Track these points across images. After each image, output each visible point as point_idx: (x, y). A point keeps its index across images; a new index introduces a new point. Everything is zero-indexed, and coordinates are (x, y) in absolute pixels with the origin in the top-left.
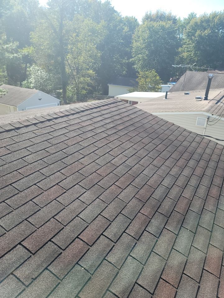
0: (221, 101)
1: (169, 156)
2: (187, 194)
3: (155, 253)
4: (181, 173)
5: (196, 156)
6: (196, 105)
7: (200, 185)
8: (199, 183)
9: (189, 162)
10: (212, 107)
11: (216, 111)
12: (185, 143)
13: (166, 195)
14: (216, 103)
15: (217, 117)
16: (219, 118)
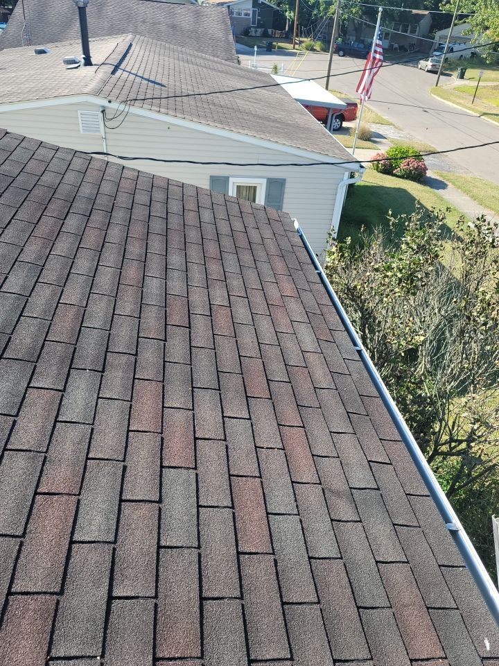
0: (122, 66)
1: (10, 218)
2: (73, 294)
3: (14, 450)
4: (50, 251)
5: (80, 205)
6: (69, 80)
7: (99, 267)
8: (97, 264)
9: (66, 221)
10: (105, 83)
11: (116, 91)
12: (48, 178)
13: (19, 313)
14: (113, 72)
15: (122, 107)
16: (126, 110)
